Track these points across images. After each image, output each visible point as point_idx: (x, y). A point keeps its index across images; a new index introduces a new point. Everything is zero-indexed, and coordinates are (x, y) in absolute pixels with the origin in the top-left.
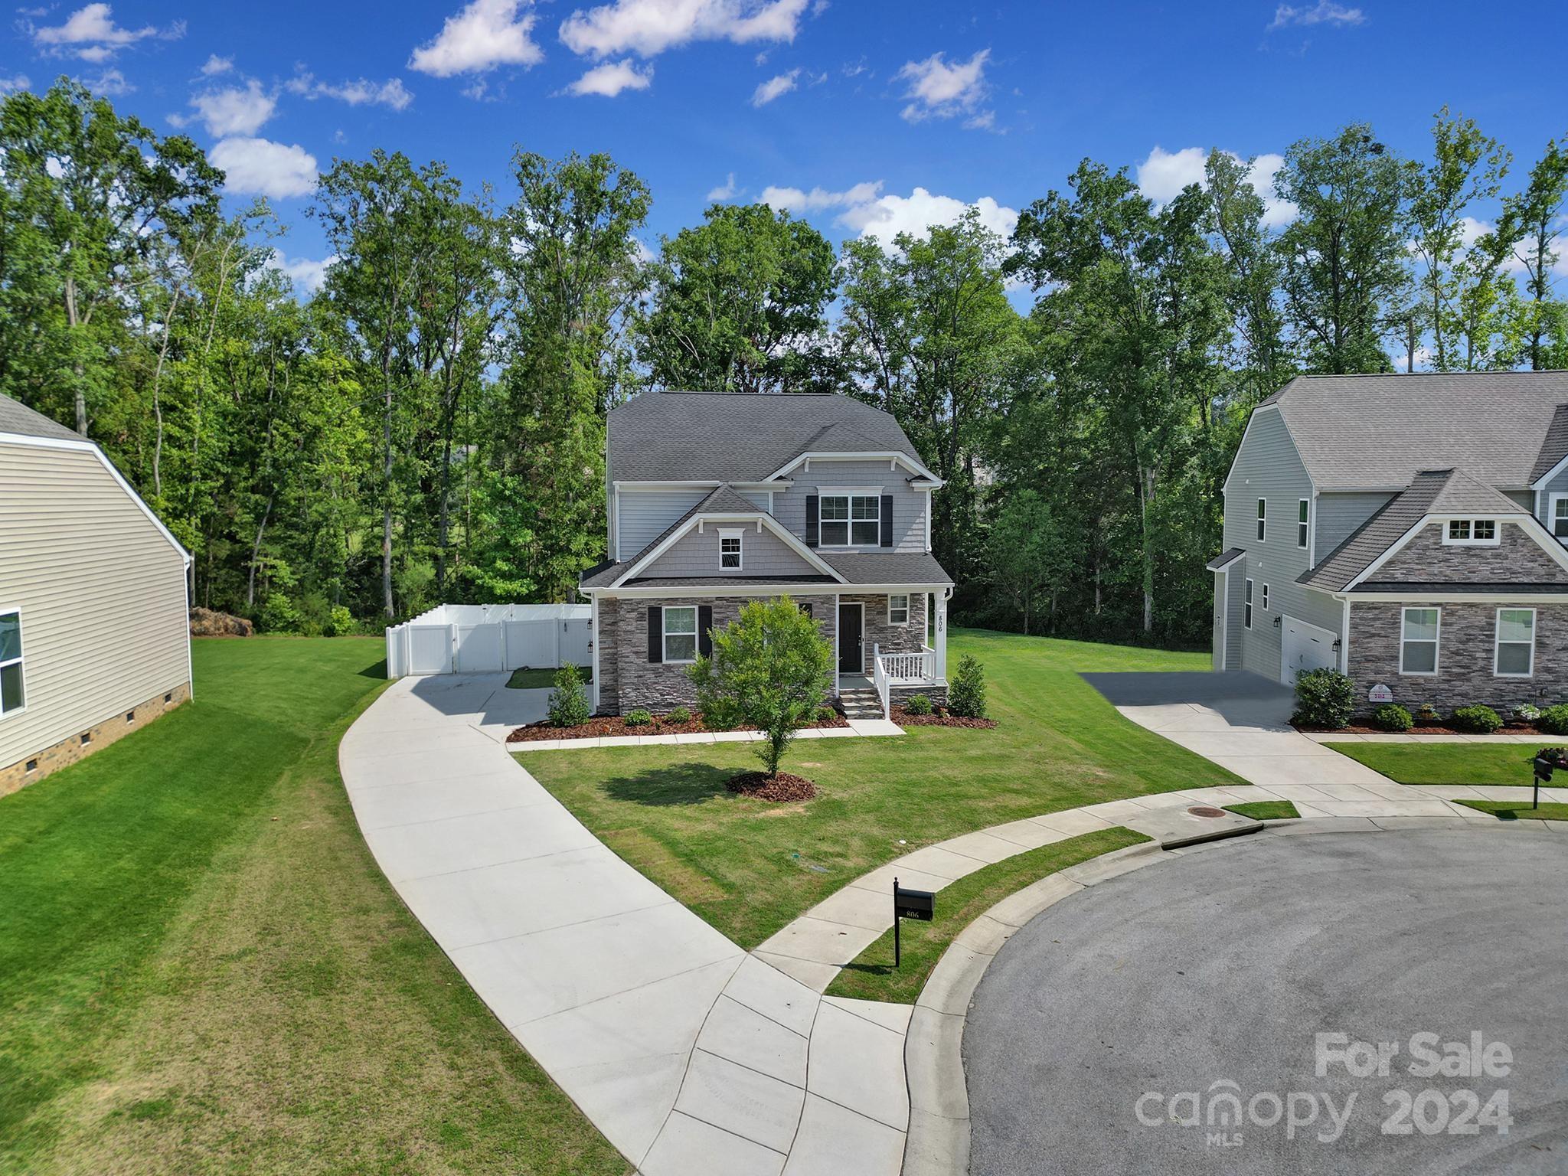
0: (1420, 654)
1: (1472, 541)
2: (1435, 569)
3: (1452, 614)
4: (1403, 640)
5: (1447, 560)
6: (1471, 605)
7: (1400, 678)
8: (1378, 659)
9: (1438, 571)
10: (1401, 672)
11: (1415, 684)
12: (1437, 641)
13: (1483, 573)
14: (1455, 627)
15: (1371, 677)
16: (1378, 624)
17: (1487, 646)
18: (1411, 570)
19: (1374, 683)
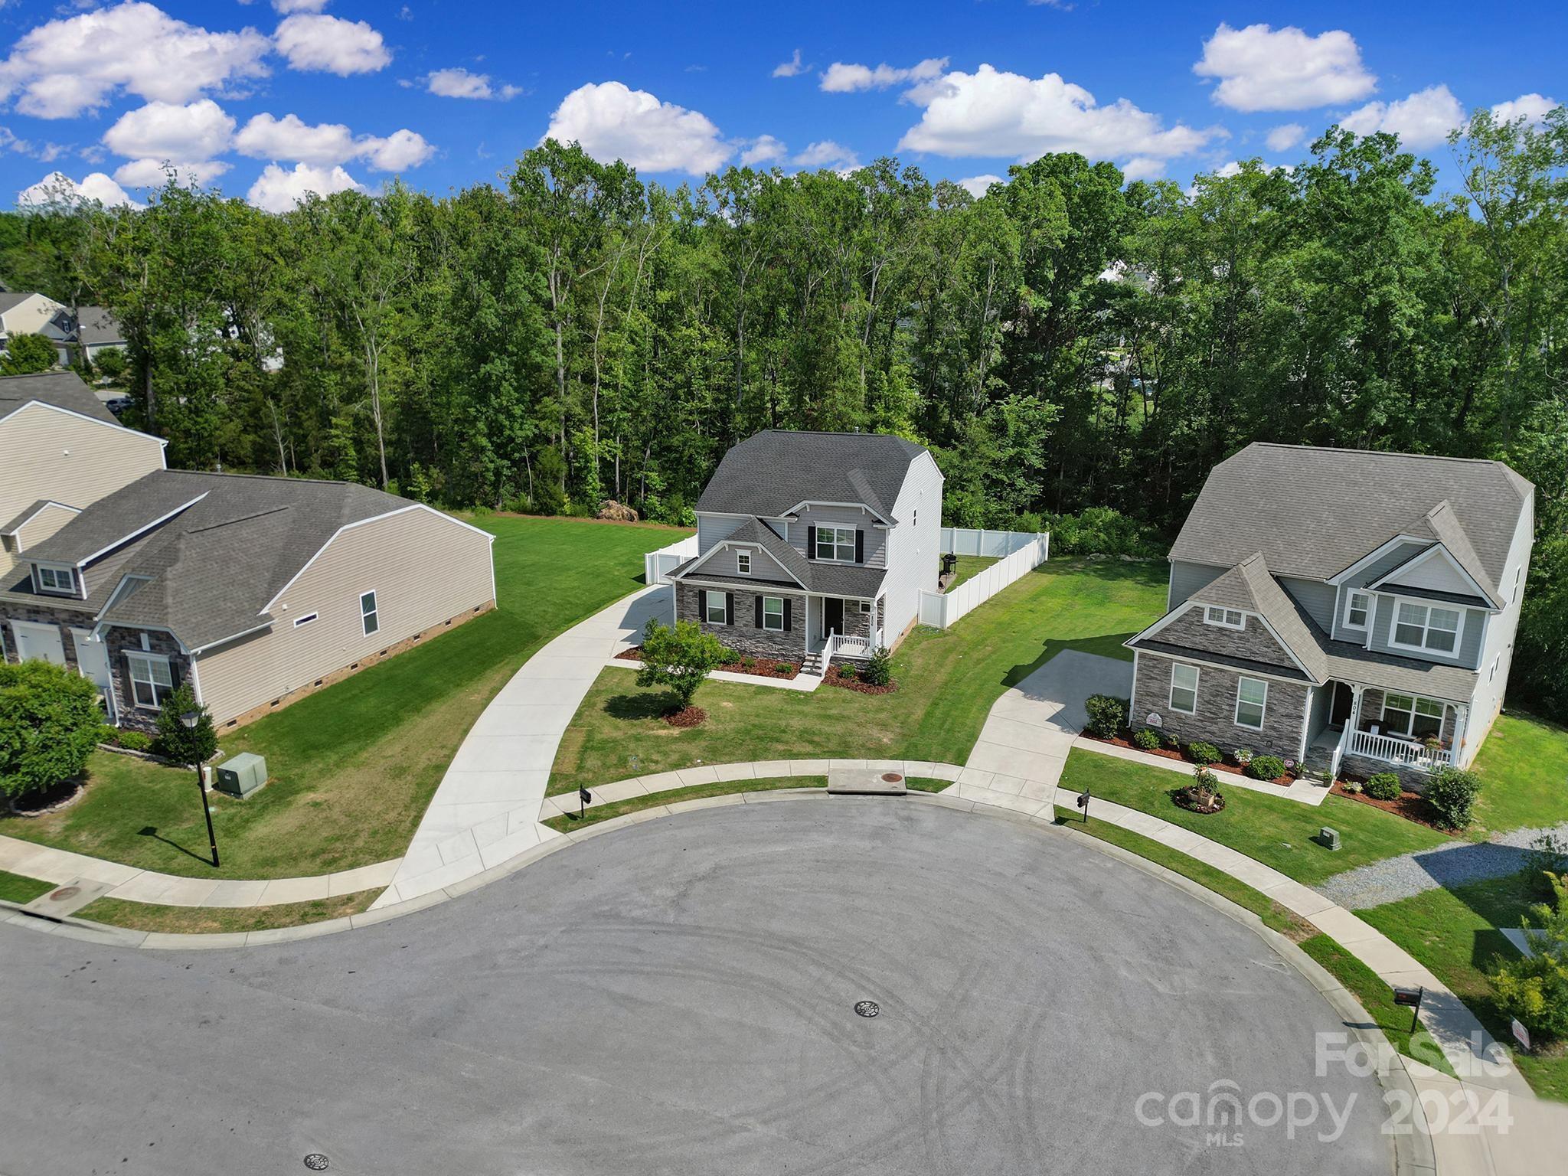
0: (1182, 700)
1: (1224, 624)
2: (1197, 640)
3: (1207, 674)
4: (1172, 686)
5: (1206, 635)
6: (1221, 670)
7: (1169, 712)
8: (1154, 695)
9: (1199, 642)
10: (1170, 708)
11: (1178, 718)
12: (1196, 691)
13: (1229, 649)
14: (1208, 684)
15: (1150, 707)
16: (1156, 671)
17: (1230, 702)
18: (1180, 637)
19: (1151, 711)
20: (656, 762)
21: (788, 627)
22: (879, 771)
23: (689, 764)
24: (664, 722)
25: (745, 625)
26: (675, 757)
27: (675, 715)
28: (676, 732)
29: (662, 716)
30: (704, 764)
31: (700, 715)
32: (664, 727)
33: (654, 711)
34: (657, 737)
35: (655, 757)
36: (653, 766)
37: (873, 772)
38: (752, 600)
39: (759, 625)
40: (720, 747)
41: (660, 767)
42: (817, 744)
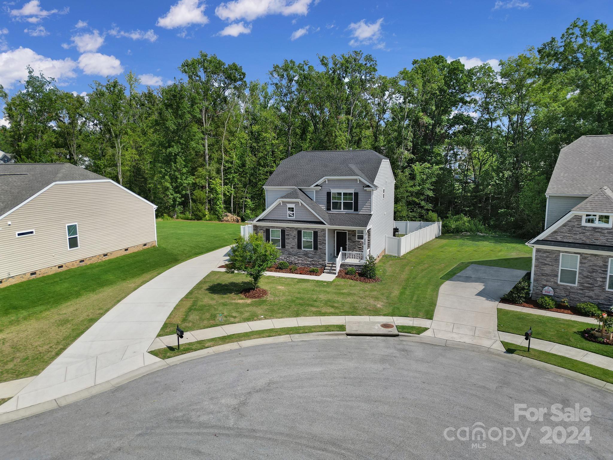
1: (596, 225)
2: (578, 236)
3: (585, 258)
4: (560, 268)
5: (584, 233)
6: (596, 255)
7: (558, 285)
8: (547, 275)
9: (579, 238)
10: (559, 282)
11: (566, 289)
12: (578, 270)
13: (602, 241)
14: (587, 265)
15: (545, 283)
16: (548, 259)
17: (603, 276)
18: (564, 236)
19: (545, 286)
20: (235, 317)
21: (316, 248)
22: (379, 323)
23: (255, 318)
24: (242, 296)
25: (292, 248)
26: (246, 315)
27: (249, 292)
28: (249, 301)
29: (241, 293)
30: (265, 318)
31: (265, 292)
32: (242, 299)
33: (236, 291)
34: (237, 304)
35: (234, 315)
36: (232, 320)
37: (375, 323)
38: (295, 233)
39: (299, 247)
40: (276, 309)
41: (237, 320)
42: (337, 308)
